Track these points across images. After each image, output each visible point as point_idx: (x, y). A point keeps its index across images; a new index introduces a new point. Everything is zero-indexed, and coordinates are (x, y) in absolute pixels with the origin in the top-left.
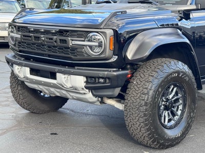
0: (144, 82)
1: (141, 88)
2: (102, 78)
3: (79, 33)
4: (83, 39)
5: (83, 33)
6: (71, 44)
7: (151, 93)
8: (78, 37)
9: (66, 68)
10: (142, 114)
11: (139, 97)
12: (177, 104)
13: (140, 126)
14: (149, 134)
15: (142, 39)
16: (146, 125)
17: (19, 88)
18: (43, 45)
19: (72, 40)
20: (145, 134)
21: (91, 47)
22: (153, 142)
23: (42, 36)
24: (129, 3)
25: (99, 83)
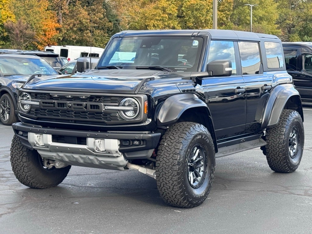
0: (175, 143)
1: (173, 149)
2: (137, 140)
3: (112, 98)
4: (117, 104)
5: (117, 98)
6: (104, 110)
7: (183, 153)
8: (112, 102)
9: (98, 132)
10: (175, 173)
11: (172, 157)
12: (199, 166)
13: (173, 185)
14: (181, 192)
15: (170, 106)
16: (179, 183)
17: (24, 160)
18: (69, 111)
19: (105, 105)
20: (177, 192)
21: (125, 111)
22: (184, 200)
23: (68, 102)
24: (137, 69)
25: (133, 145)
